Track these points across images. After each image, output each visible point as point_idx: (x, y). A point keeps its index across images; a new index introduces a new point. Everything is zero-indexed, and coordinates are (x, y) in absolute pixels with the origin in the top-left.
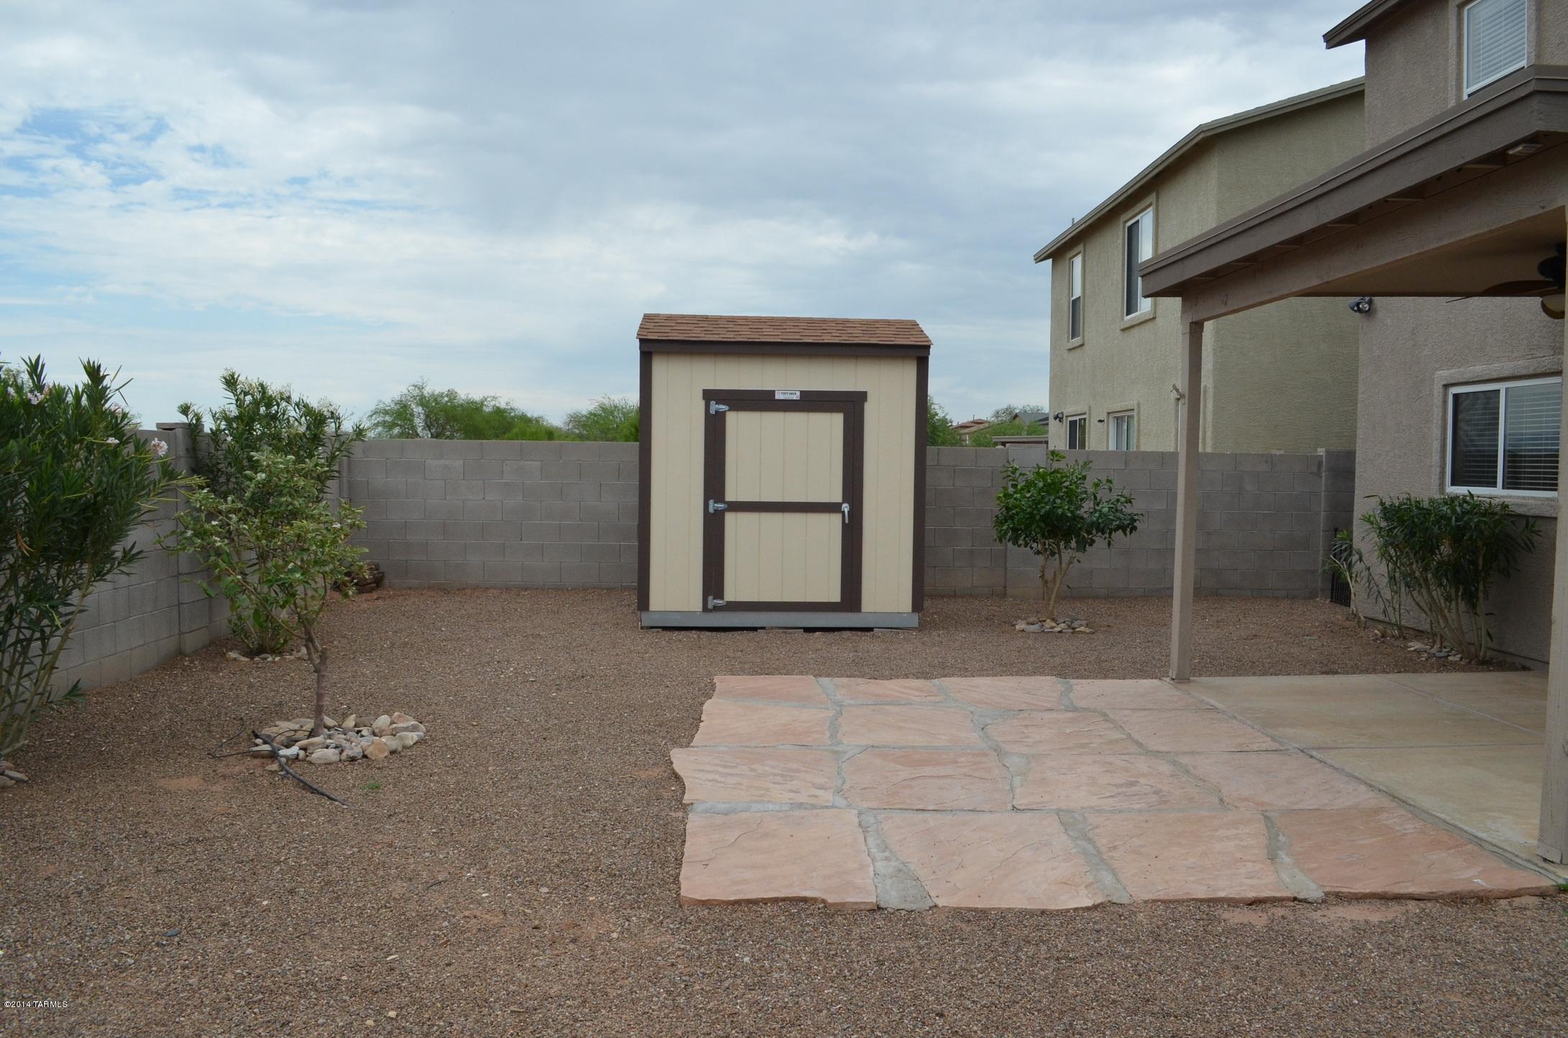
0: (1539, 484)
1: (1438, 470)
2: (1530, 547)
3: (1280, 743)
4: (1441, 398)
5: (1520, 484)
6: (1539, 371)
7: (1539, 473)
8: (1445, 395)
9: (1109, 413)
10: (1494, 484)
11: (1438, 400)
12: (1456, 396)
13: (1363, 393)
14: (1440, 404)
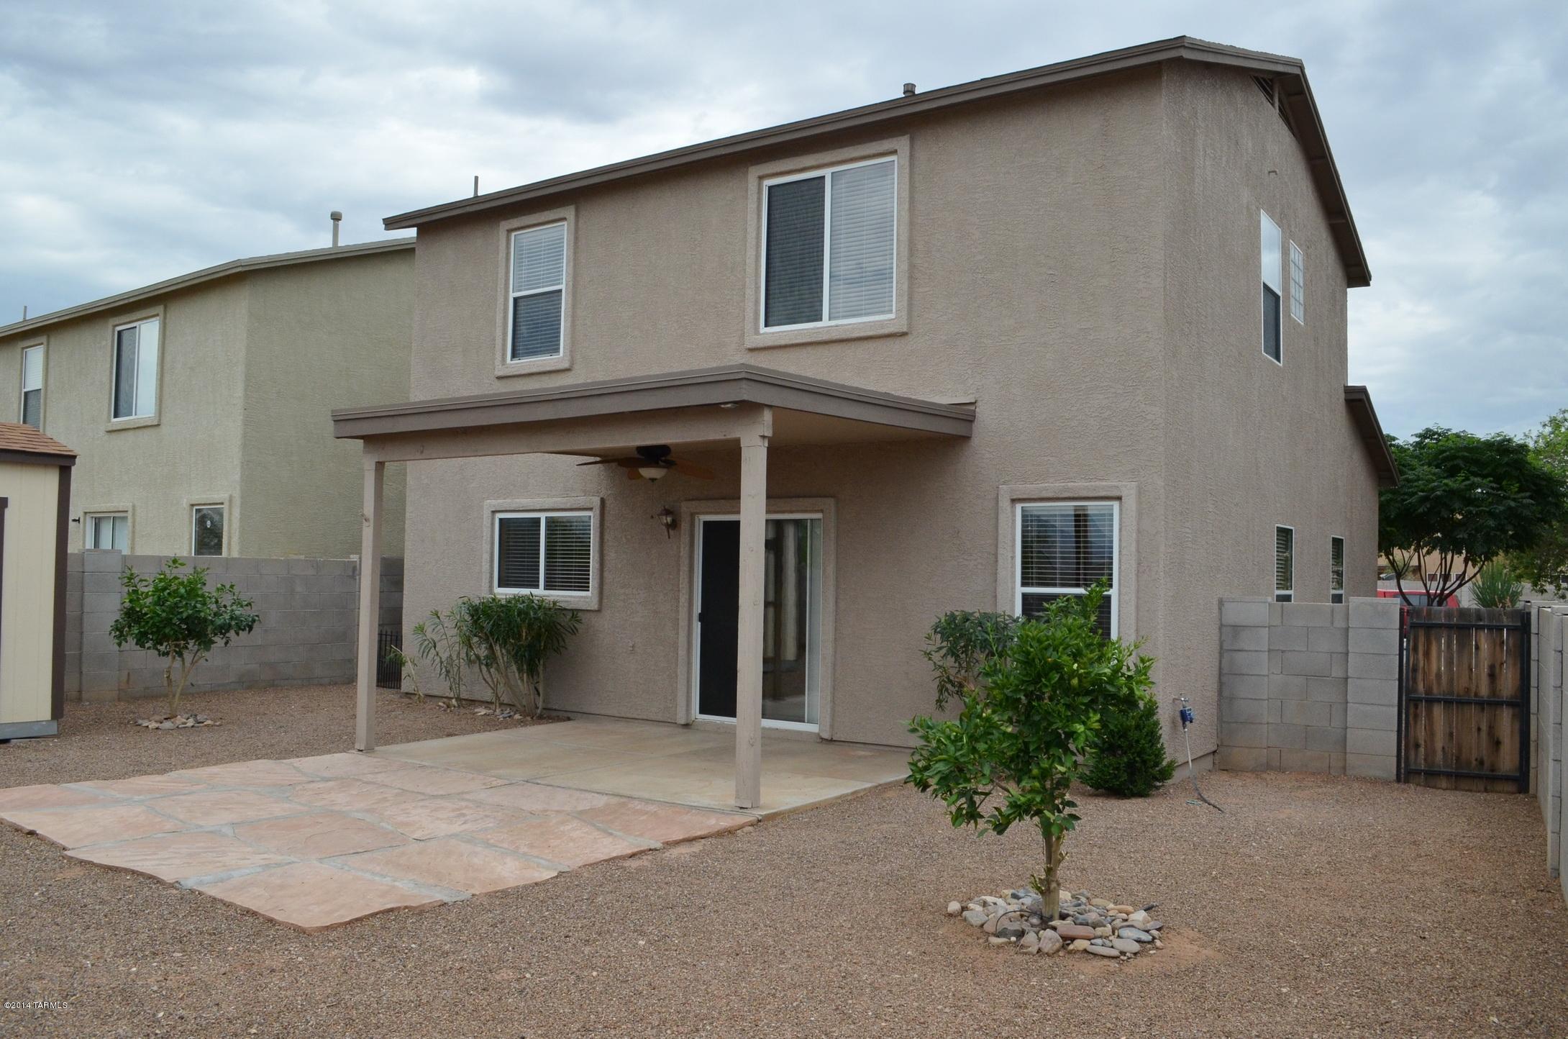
0: (571, 586)
1: (488, 575)
2: (574, 631)
3: (508, 780)
4: (490, 521)
5: (556, 586)
6: (574, 507)
7: (571, 578)
8: (493, 519)
9: (86, 513)
10: (537, 586)
11: (487, 522)
12: (501, 520)
13: (412, 512)
14: (489, 525)
